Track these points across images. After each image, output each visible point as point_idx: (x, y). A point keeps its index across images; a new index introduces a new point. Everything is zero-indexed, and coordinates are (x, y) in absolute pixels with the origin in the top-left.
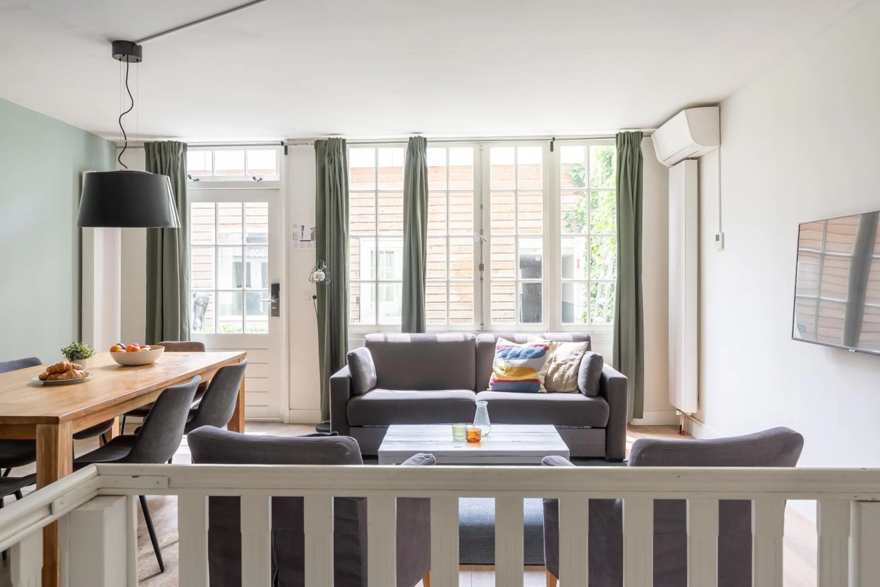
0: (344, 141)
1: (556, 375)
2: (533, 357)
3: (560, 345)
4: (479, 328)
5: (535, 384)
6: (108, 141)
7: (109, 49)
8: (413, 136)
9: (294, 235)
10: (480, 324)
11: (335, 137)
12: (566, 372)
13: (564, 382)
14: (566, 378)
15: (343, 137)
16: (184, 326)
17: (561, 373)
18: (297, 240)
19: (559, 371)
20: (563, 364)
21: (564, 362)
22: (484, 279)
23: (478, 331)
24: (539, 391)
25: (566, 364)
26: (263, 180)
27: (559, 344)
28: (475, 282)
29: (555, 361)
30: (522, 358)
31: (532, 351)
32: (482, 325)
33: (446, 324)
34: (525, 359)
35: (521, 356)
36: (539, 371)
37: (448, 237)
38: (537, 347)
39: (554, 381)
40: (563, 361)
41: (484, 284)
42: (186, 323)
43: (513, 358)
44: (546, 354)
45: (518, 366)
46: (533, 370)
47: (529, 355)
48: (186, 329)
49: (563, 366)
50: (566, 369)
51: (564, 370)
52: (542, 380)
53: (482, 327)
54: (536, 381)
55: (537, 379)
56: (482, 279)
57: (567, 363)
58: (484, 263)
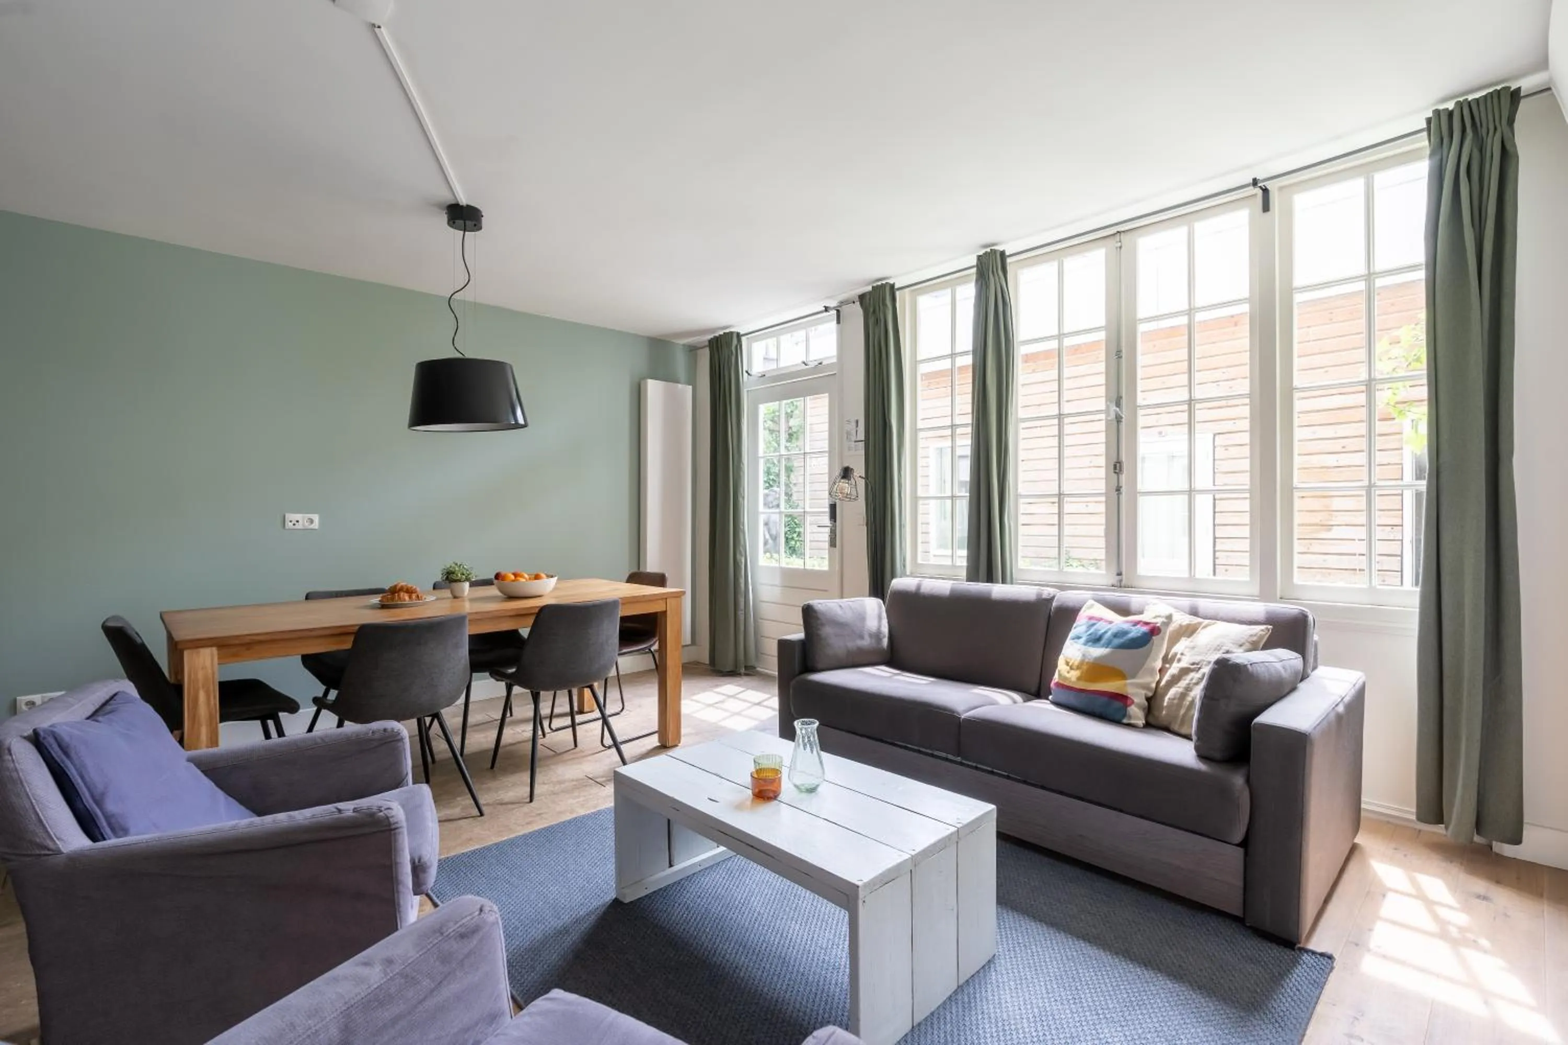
0: (892, 286)
1: (1172, 692)
2: (1123, 646)
3: (1205, 627)
4: (1113, 579)
5: (1117, 704)
6: (684, 345)
7: (444, 218)
8: (981, 253)
9: (848, 433)
10: (1115, 573)
11: (879, 283)
12: (1191, 691)
13: (1182, 712)
14: (1188, 703)
15: (891, 282)
16: (738, 556)
17: (1181, 690)
18: (850, 441)
19: (1179, 685)
20: (1192, 670)
21: (1195, 666)
22: (1123, 490)
23: (1113, 586)
24: (1125, 721)
25: (1198, 671)
26: (825, 363)
27: (1203, 625)
28: (1107, 494)
29: (1179, 660)
30: (1103, 646)
31: (1124, 633)
32: (1119, 574)
33: (1056, 569)
34: (1106, 647)
35: (1103, 642)
36: (1133, 676)
37: (1060, 417)
38: (1138, 626)
39: (1165, 704)
40: (1193, 664)
41: (1123, 497)
42: (740, 552)
43: (1090, 644)
44: (1153, 644)
45: (1091, 661)
46: (1121, 675)
47: (1117, 641)
48: (741, 560)
49: (1192, 675)
50: (1194, 681)
51: (1189, 684)
52: (1138, 698)
53: (1119, 577)
54: (1123, 699)
55: (1125, 694)
56: (1118, 489)
57: (1200, 668)
58: (1123, 458)
